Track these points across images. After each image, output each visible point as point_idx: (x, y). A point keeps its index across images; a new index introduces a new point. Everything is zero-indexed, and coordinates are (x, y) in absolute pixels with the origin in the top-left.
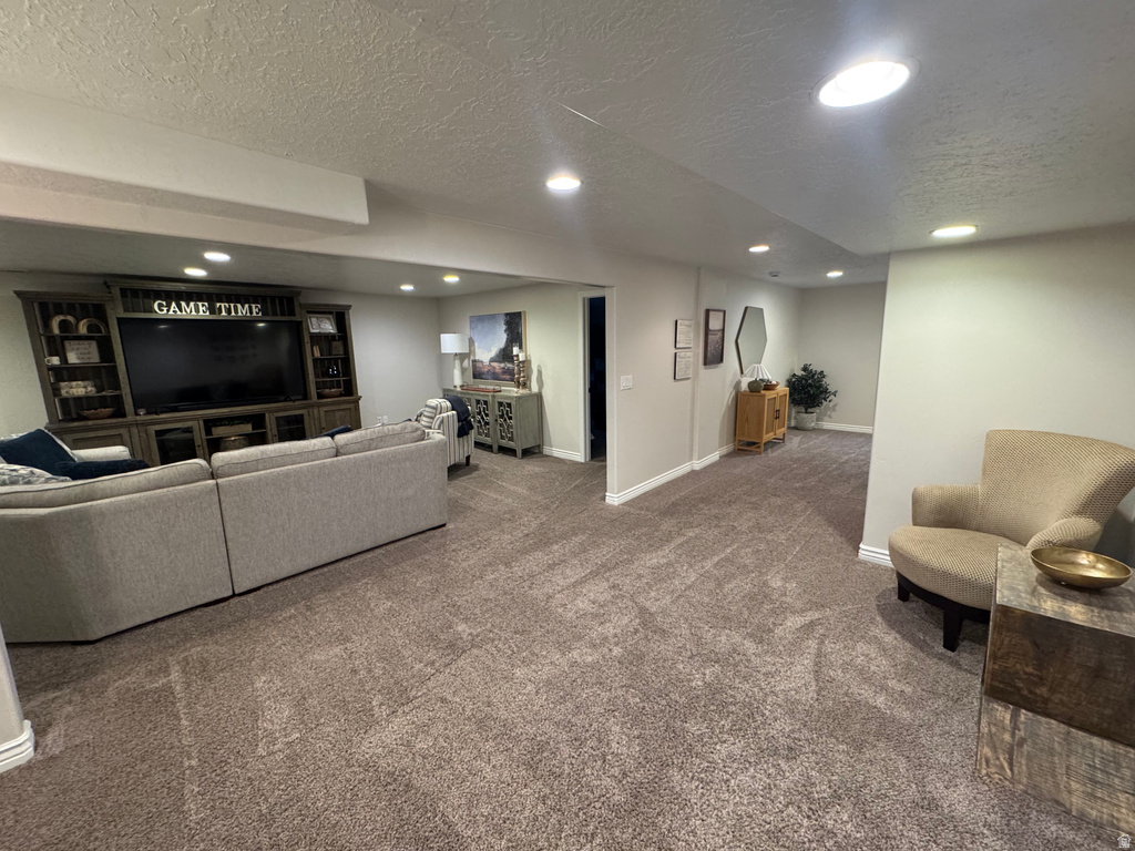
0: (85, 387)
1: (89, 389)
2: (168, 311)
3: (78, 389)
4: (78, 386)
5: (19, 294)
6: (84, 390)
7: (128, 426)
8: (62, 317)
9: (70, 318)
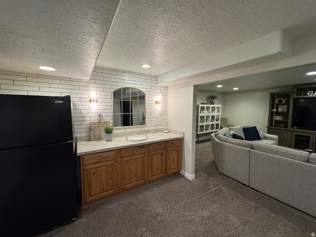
0: (280, 118)
1: (281, 118)
2: (313, 94)
3: (278, 118)
4: (278, 117)
5: (270, 93)
6: (279, 119)
7: (287, 131)
8: (279, 99)
9: (282, 99)
